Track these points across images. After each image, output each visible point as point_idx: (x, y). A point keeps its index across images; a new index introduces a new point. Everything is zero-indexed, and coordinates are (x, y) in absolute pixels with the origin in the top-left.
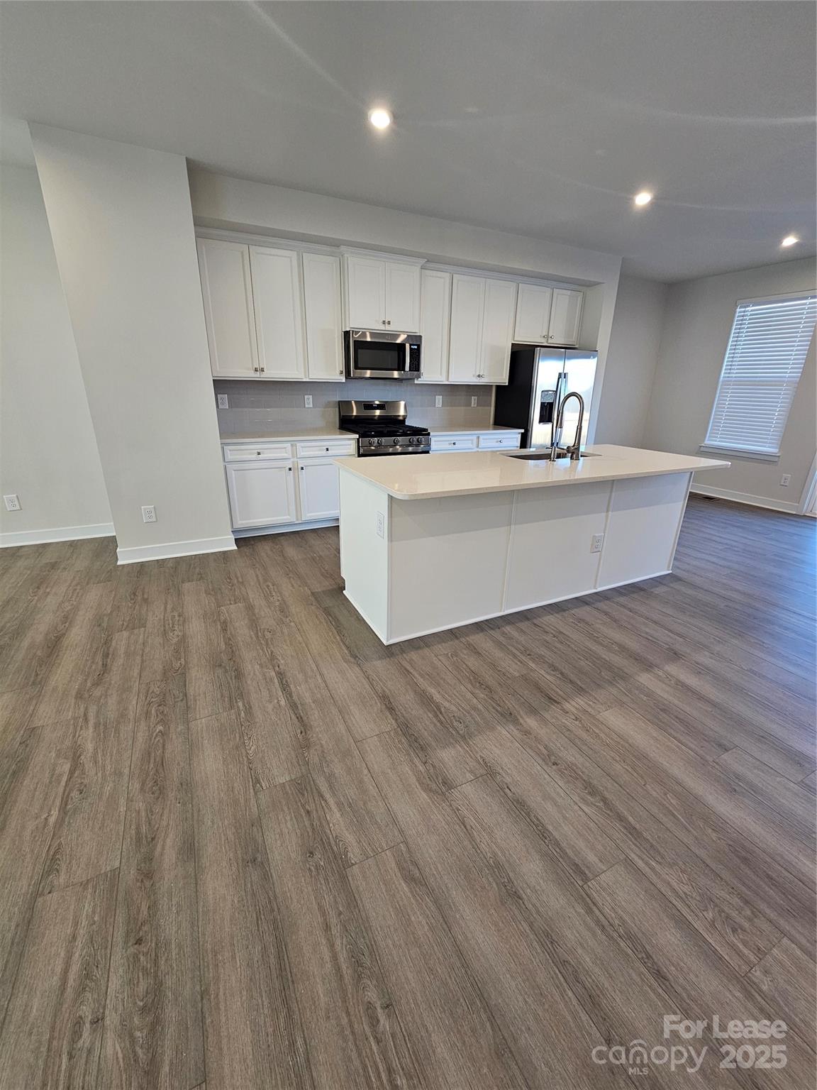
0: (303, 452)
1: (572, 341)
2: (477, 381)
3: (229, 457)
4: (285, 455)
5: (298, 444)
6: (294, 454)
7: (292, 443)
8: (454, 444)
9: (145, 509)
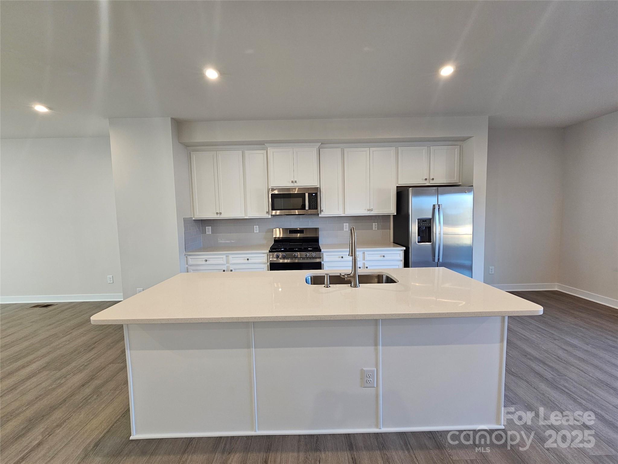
0: (233, 260)
1: (454, 180)
2: (368, 213)
3: (190, 262)
4: (222, 262)
5: (230, 256)
6: (228, 262)
7: (227, 255)
8: (342, 257)
9: (138, 290)
